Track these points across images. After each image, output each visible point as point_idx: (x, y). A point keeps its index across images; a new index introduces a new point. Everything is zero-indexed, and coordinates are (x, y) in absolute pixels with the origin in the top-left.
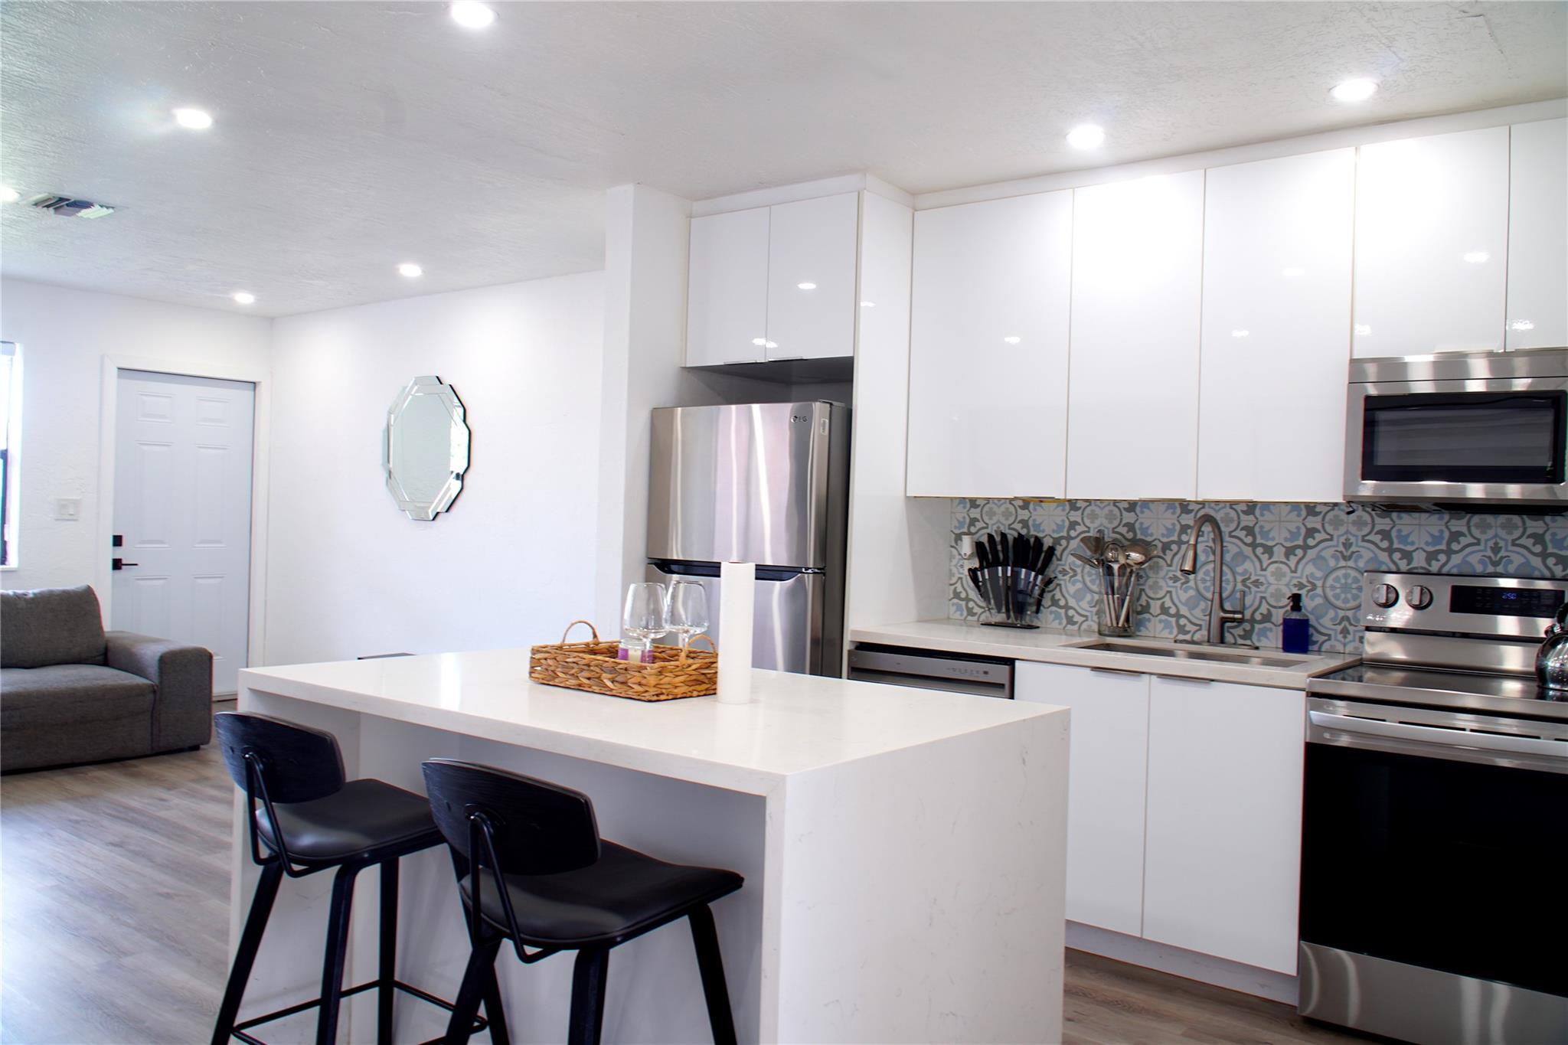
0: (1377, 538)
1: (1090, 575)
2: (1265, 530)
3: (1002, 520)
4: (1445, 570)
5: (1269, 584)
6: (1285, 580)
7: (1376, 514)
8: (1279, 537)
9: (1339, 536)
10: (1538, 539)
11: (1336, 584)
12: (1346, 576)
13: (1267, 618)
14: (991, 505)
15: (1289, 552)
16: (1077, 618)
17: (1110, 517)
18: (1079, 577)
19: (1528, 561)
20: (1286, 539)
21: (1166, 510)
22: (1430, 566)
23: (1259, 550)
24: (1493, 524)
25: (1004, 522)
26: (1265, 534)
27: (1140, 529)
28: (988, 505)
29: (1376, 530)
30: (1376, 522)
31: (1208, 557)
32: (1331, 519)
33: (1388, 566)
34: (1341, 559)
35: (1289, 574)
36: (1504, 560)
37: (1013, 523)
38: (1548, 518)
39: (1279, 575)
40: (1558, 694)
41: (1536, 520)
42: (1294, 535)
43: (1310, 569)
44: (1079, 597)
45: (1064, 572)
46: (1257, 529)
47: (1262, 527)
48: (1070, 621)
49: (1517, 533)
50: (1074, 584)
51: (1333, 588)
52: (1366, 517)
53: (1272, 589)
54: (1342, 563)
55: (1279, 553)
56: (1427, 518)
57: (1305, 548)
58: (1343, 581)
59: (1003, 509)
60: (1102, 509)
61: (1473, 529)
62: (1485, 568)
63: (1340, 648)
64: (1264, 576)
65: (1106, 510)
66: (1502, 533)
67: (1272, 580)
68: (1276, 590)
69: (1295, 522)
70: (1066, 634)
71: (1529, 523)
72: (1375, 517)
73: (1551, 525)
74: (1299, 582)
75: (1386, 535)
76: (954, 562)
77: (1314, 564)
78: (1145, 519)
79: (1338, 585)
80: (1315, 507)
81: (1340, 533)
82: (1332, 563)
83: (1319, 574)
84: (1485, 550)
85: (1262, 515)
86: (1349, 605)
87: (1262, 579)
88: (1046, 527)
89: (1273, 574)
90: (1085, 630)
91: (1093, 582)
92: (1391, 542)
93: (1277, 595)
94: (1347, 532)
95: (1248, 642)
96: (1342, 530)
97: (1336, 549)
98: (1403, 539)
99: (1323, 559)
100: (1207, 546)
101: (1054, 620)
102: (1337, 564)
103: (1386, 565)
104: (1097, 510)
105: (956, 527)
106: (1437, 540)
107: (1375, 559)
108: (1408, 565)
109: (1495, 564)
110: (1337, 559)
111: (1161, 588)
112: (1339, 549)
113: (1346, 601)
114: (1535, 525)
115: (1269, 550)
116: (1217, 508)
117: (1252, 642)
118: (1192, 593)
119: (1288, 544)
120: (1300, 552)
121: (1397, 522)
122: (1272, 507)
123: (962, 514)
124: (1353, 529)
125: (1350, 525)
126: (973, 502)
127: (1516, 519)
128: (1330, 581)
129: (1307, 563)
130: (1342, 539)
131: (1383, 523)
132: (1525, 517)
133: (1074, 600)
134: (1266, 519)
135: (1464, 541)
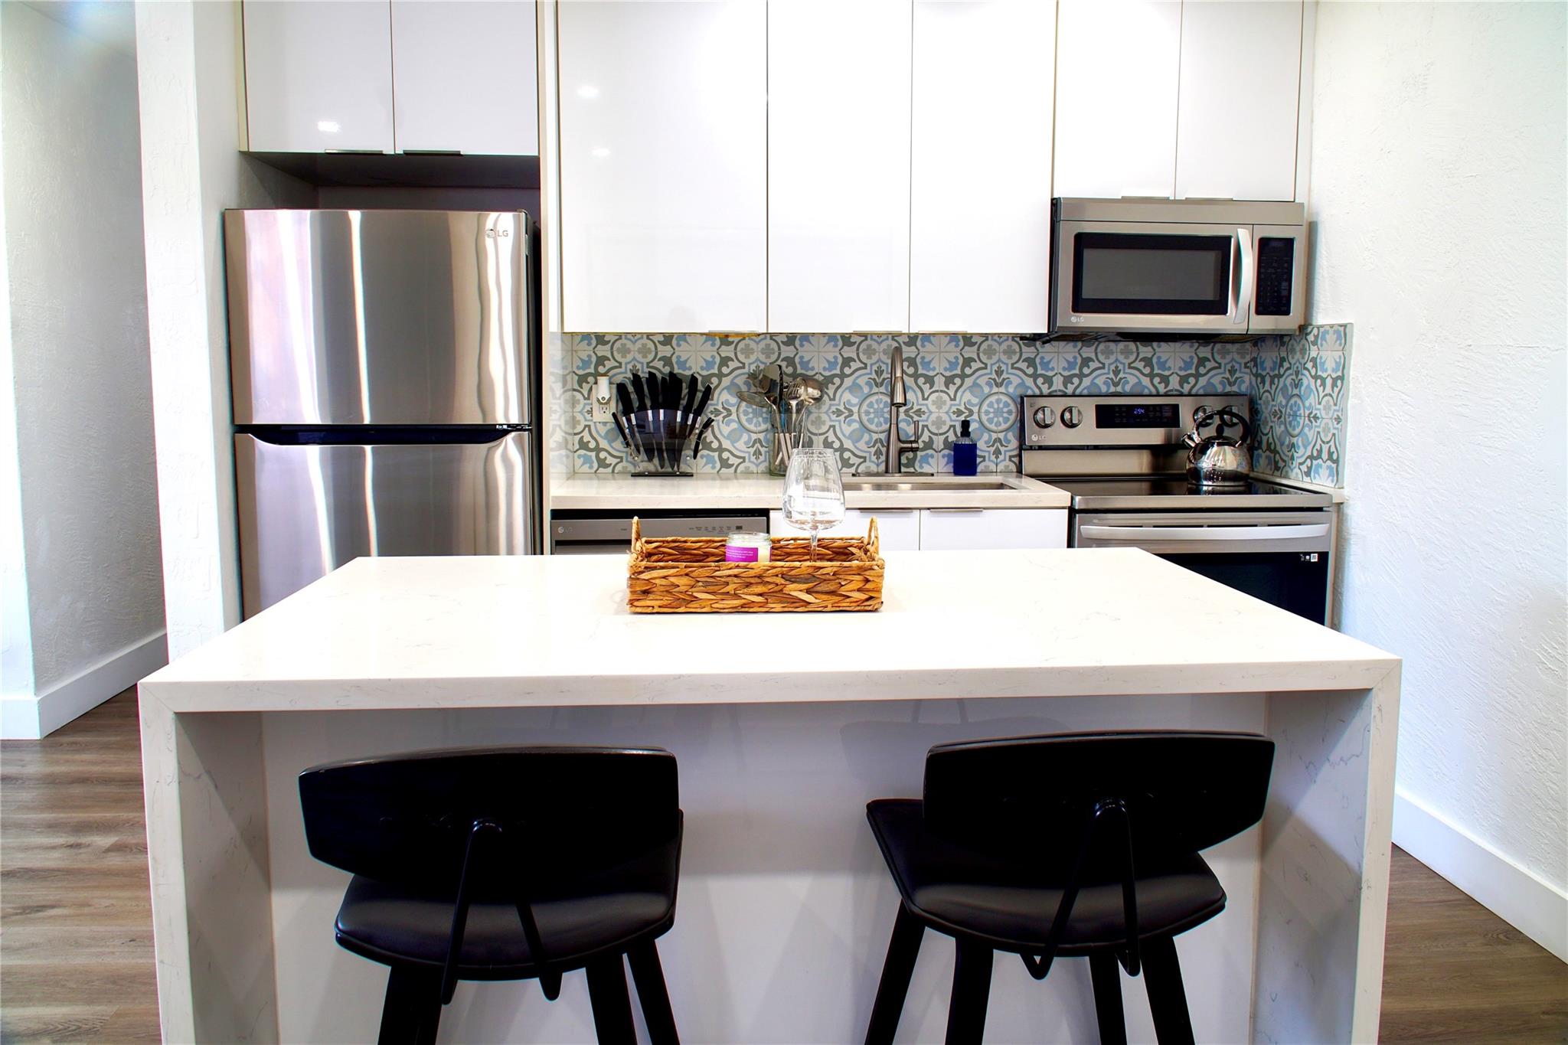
0: (1023, 365)
1: (746, 413)
2: (926, 360)
3: (639, 357)
4: (1078, 392)
5: (931, 412)
6: (945, 408)
7: (1023, 343)
8: (939, 367)
9: (992, 365)
10: (1148, 362)
11: (989, 409)
12: (998, 401)
13: (929, 445)
14: (623, 341)
15: (949, 381)
16: (732, 460)
17: (767, 351)
18: (734, 416)
19: (1140, 381)
20: (946, 369)
21: (827, 343)
22: (1067, 388)
23: (921, 380)
24: (1114, 350)
25: (642, 360)
26: (926, 365)
27: (799, 363)
28: (620, 341)
29: (1023, 358)
30: (1023, 351)
31: (871, 388)
32: (985, 349)
33: (1033, 391)
34: (994, 386)
35: (949, 402)
36: (1123, 380)
37: (652, 361)
38: (1155, 344)
39: (939, 404)
40: (1210, 488)
41: (1146, 347)
42: (953, 365)
43: (968, 396)
44: (733, 437)
45: (717, 412)
46: (918, 360)
47: (923, 358)
48: (725, 464)
49: (1132, 358)
50: (728, 425)
51: (987, 413)
52: (1016, 347)
53: (933, 417)
54: (995, 390)
55: (939, 382)
56: (1064, 346)
57: (963, 376)
58: (996, 406)
59: (639, 345)
60: (758, 343)
61: (1099, 355)
62: (1108, 389)
63: (993, 467)
64: (926, 405)
65: (762, 345)
66: (1121, 358)
67: (933, 408)
68: (937, 418)
69: (953, 352)
70: (721, 479)
71: (1141, 348)
72: (1023, 346)
73: (1157, 349)
74: (957, 409)
75: (1031, 362)
76: (579, 408)
77: (971, 392)
78: (806, 352)
79: (992, 410)
80: (971, 337)
81: (993, 361)
82: (986, 390)
83: (975, 401)
84: (1109, 373)
85: (923, 346)
86: (1000, 428)
87: (924, 409)
88: (694, 363)
89: (934, 403)
90: (742, 472)
91: (749, 421)
92: (1036, 369)
93: (939, 422)
94: (999, 360)
95: (912, 470)
96: (995, 358)
97: (990, 376)
98: (1045, 365)
99: (979, 386)
100: (870, 378)
101: (705, 465)
102: (991, 390)
103: (1032, 389)
104: (753, 345)
105: (578, 368)
106: (1071, 365)
107: (1022, 384)
108: (1049, 388)
109: (1116, 385)
110: (991, 387)
111: (824, 423)
112: (993, 377)
113: (998, 424)
114: (1145, 351)
115: (930, 381)
116: (880, 340)
117: (915, 469)
118: (856, 425)
119: (948, 374)
120: (958, 381)
121: (1040, 350)
122: (932, 338)
123: (585, 351)
124: (1004, 358)
125: (1001, 354)
126: (600, 338)
127: (1132, 345)
128: (985, 407)
129: (964, 392)
130: (995, 368)
131: (1029, 351)
132: (1138, 343)
133: (728, 442)
134: (927, 350)
135: (1093, 365)
